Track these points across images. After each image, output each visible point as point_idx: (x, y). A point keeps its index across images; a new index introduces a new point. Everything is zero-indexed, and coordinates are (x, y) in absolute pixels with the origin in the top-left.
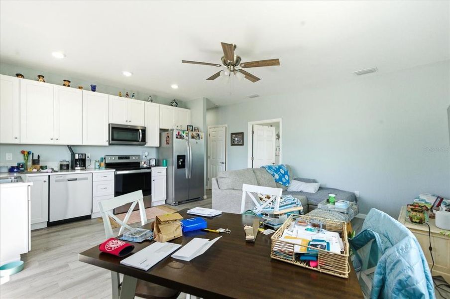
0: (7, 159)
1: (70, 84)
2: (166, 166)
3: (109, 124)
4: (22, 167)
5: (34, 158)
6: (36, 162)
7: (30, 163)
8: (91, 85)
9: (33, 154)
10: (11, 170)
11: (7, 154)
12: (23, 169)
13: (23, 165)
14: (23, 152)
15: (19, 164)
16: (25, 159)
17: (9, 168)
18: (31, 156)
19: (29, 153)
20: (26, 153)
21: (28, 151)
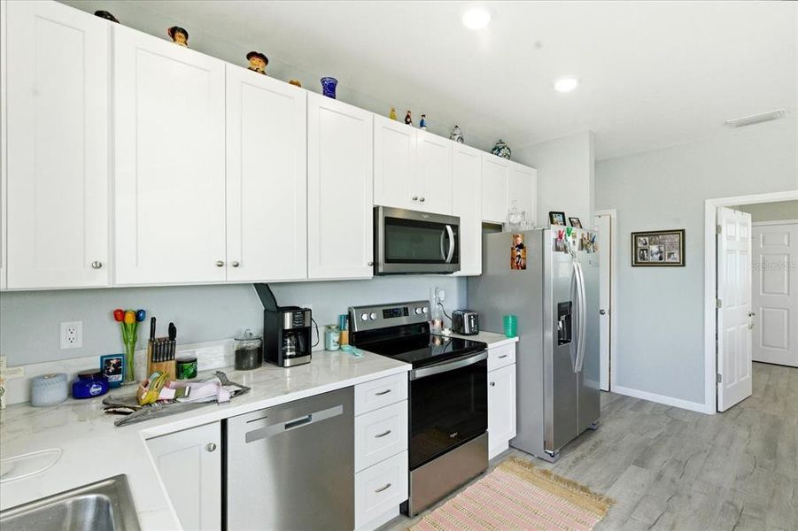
0: (65, 345)
1: (267, 69)
2: (515, 335)
3: (375, 210)
4: (117, 371)
5: (157, 335)
6: (162, 349)
7: (142, 354)
8: (323, 81)
9: (153, 320)
10: (81, 388)
11: (64, 325)
12: (120, 377)
13: (119, 364)
14: (119, 315)
15: (106, 361)
16: (126, 341)
17: (70, 379)
18: (146, 325)
19: (139, 317)
20: (130, 319)
21: (136, 309)
